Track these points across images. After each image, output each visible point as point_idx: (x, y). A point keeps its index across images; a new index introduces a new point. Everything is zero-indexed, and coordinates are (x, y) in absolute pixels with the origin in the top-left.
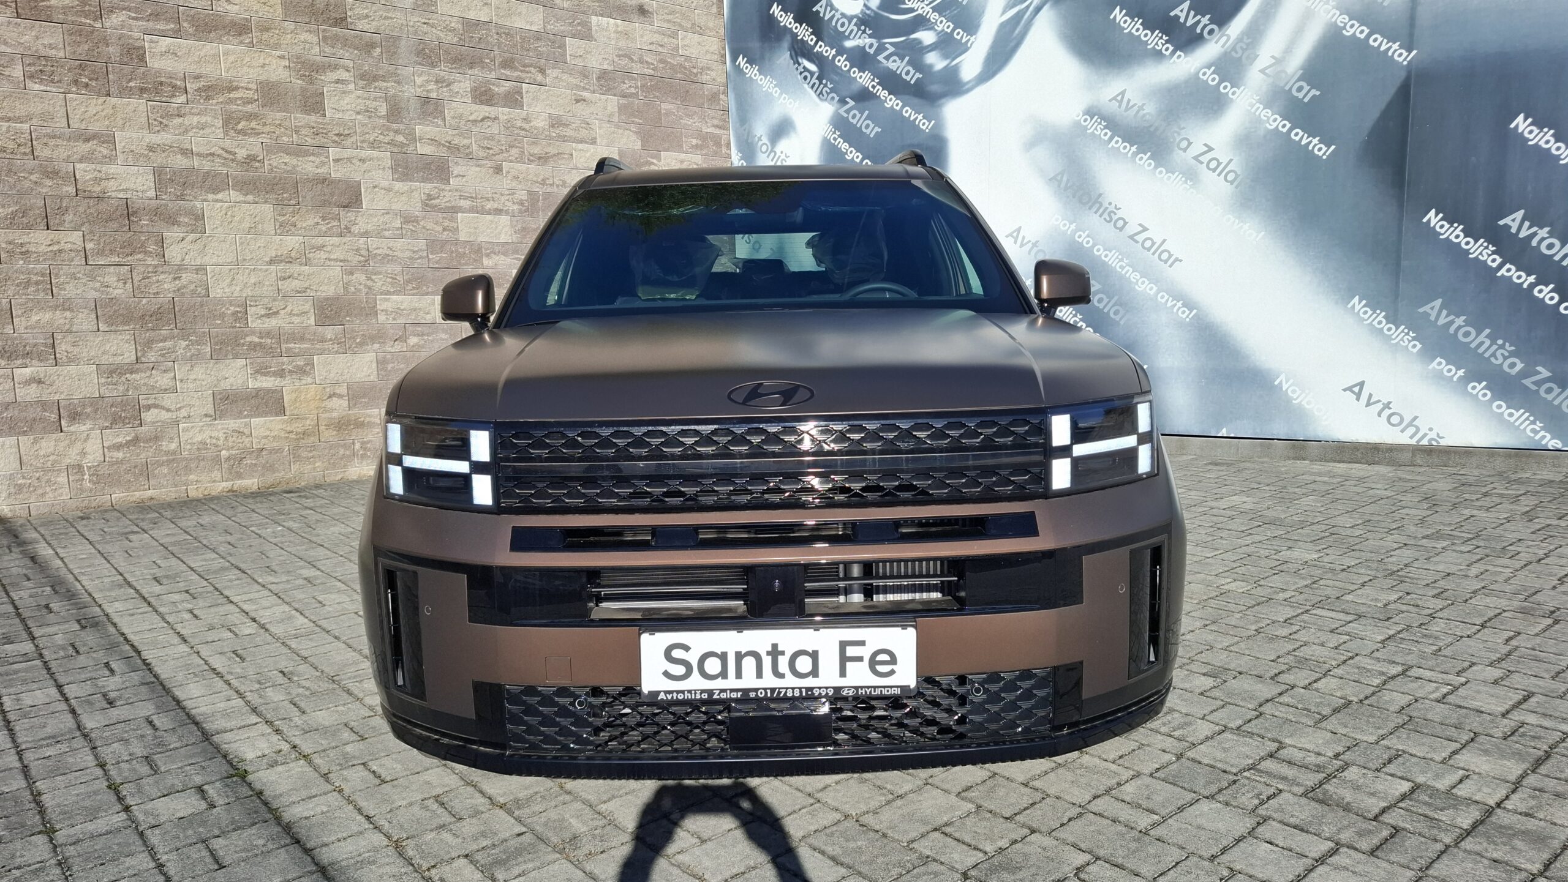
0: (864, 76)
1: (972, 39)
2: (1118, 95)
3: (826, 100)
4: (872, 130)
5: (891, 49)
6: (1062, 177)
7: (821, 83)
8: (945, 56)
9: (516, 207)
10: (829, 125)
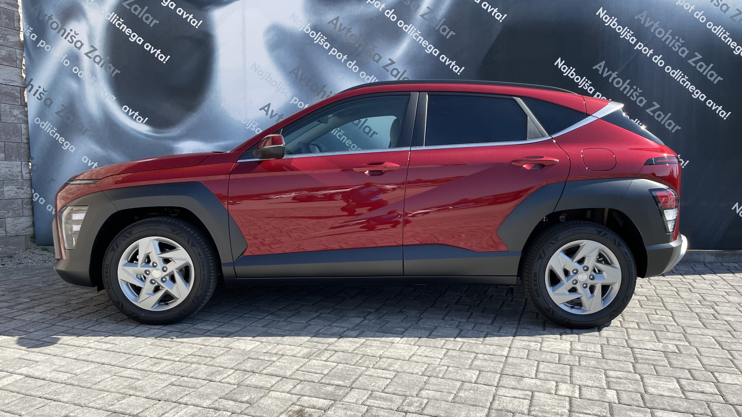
2: (334, 20)
6: (298, 72)
10: (114, 13)
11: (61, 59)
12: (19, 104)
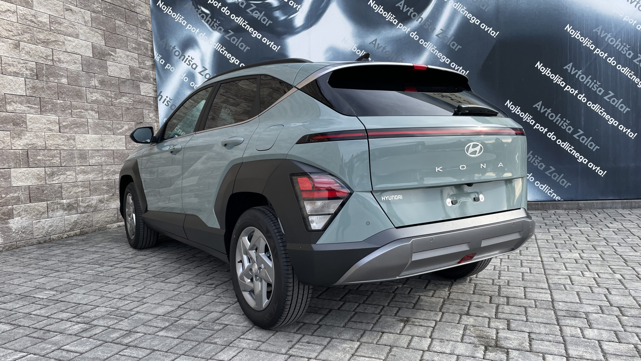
0: (239, 19)
1: (299, 6)
3: (216, 30)
4: (245, 48)
5: (254, 7)
7: (212, 20)
8: (285, 14)
9: (28, 72)
10: (218, 43)
11: (182, 77)
12: (153, 109)
